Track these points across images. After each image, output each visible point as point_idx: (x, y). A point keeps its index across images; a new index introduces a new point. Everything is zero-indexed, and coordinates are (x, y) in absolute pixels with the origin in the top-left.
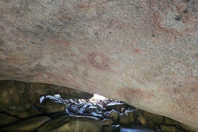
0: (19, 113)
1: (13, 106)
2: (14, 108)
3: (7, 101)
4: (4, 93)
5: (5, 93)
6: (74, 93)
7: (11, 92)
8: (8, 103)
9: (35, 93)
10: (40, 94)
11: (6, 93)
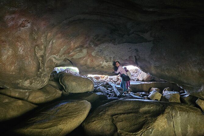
0: (27, 94)
1: (26, 80)
2: (27, 83)
3: (12, 69)
4: (6, 52)
5: (8, 51)
6: (98, 66)
7: (21, 51)
8: (14, 73)
9: (50, 59)
10: (55, 63)
11: (10, 52)
